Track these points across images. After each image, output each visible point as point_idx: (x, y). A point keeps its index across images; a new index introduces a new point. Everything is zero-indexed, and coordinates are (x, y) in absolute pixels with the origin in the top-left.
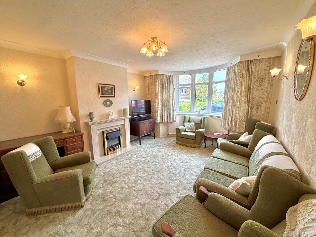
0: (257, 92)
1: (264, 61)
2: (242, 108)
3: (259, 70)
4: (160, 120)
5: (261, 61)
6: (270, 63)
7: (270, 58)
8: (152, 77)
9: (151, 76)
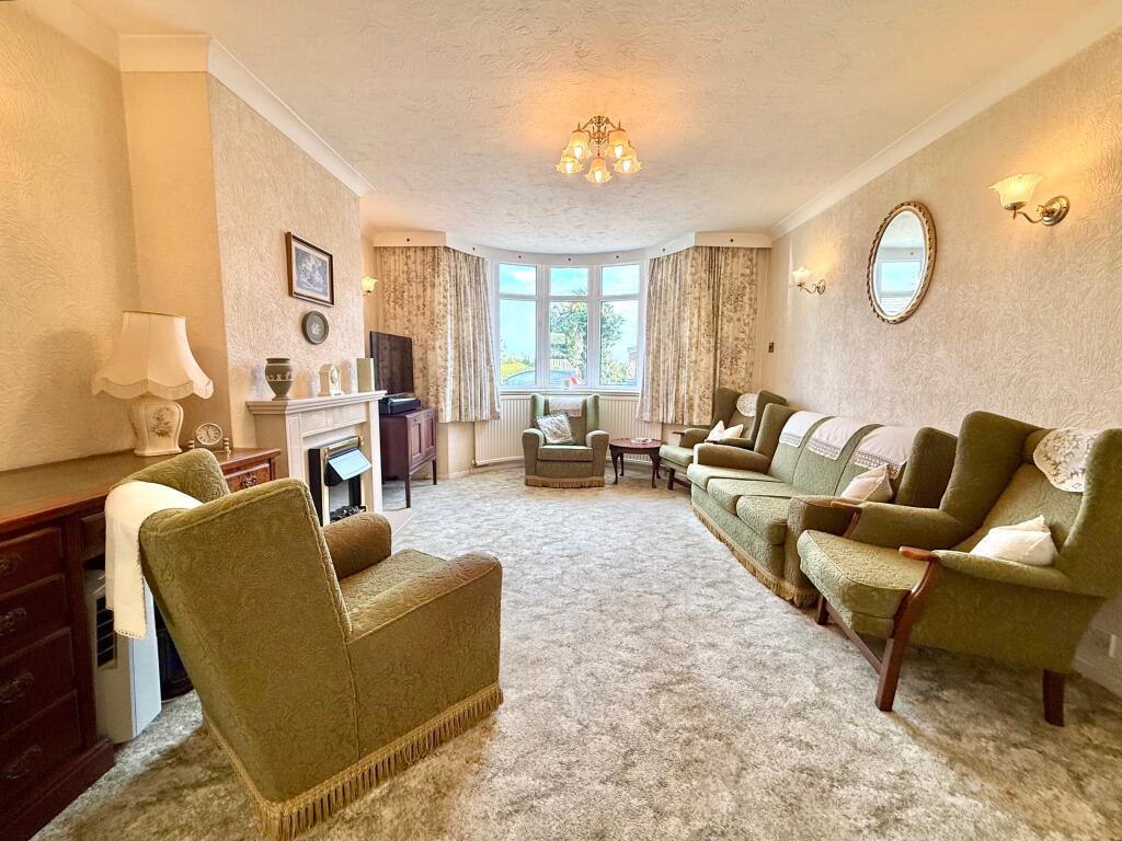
0: (732, 324)
1: (741, 253)
2: (703, 364)
3: (731, 274)
4: (453, 414)
5: (735, 251)
6: (751, 260)
7: (752, 249)
8: (411, 253)
9: (409, 248)
